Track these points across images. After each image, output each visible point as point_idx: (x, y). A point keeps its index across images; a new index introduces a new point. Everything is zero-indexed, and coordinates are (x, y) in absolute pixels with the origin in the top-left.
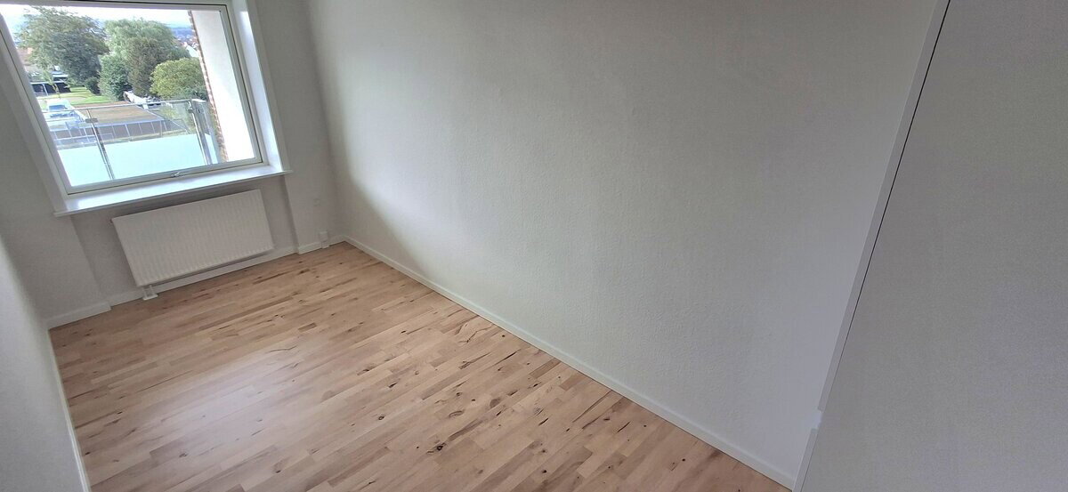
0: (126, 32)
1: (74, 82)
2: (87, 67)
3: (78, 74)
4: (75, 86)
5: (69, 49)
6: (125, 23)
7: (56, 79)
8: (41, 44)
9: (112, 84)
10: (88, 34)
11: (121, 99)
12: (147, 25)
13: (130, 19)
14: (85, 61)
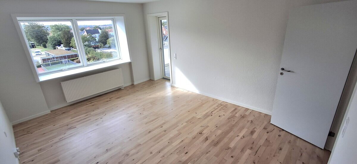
0: (56, 28)
1: (38, 44)
2: (42, 40)
3: (39, 42)
4: (38, 46)
5: (37, 34)
6: (56, 25)
7: (32, 44)
8: (28, 33)
9: (52, 44)
10: (43, 30)
11: (55, 49)
12: (62, 26)
13: (57, 24)
14: (41, 38)
